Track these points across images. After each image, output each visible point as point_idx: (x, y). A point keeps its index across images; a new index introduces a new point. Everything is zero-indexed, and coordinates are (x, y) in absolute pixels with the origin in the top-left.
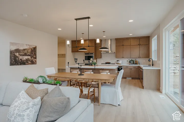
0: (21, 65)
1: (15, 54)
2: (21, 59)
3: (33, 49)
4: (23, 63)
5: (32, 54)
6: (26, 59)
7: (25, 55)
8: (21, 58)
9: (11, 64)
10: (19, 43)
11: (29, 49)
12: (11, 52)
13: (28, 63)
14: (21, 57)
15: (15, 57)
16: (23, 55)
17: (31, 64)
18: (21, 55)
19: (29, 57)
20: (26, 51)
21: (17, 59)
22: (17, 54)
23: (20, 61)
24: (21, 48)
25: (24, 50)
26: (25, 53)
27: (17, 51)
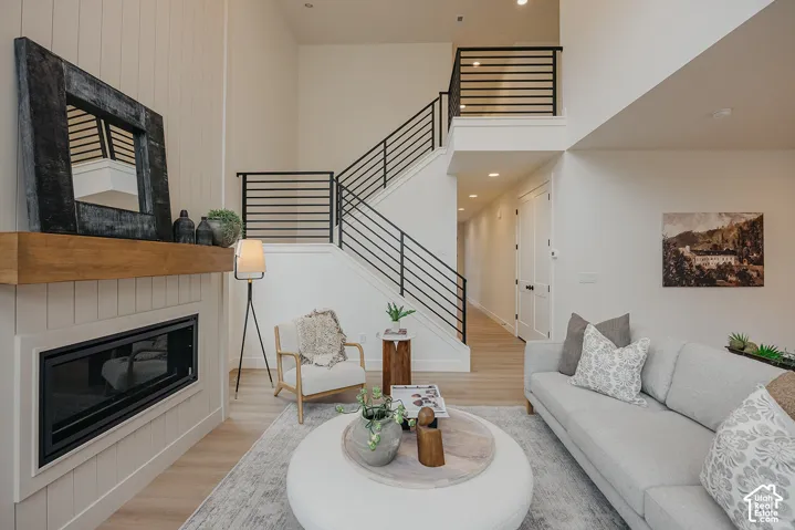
0: (698, 286)
1: (681, 249)
2: (699, 267)
3: (745, 228)
4: (706, 279)
5: (744, 245)
6: (719, 266)
7: (716, 250)
8: (698, 263)
9: (668, 283)
10: (693, 214)
11: (730, 230)
12: (667, 244)
13: (726, 279)
14: (698, 260)
15: (681, 258)
16: (708, 253)
17: (738, 285)
18: (698, 253)
19: (731, 260)
20: (717, 239)
21: (687, 265)
22: (686, 250)
23: (698, 273)
24: (701, 229)
25: (711, 233)
26: (715, 246)
27: (687, 238)
